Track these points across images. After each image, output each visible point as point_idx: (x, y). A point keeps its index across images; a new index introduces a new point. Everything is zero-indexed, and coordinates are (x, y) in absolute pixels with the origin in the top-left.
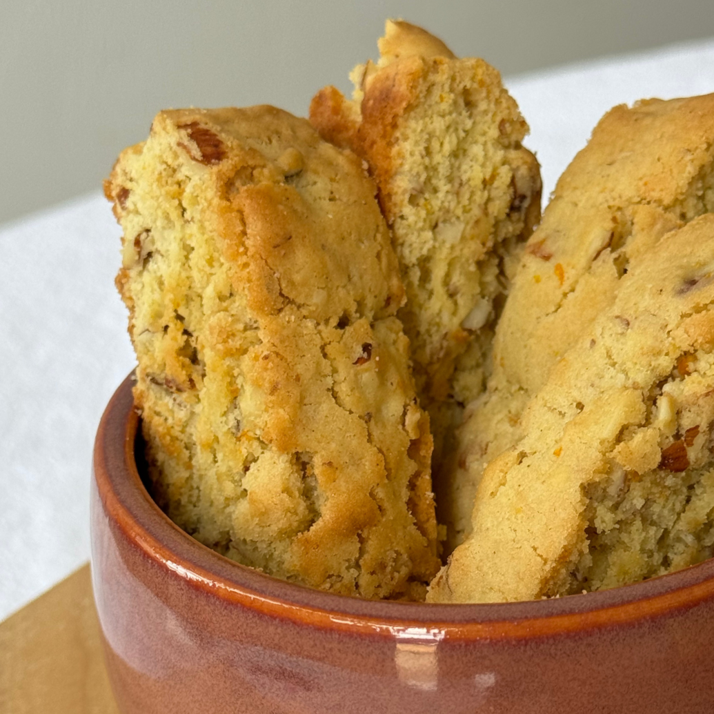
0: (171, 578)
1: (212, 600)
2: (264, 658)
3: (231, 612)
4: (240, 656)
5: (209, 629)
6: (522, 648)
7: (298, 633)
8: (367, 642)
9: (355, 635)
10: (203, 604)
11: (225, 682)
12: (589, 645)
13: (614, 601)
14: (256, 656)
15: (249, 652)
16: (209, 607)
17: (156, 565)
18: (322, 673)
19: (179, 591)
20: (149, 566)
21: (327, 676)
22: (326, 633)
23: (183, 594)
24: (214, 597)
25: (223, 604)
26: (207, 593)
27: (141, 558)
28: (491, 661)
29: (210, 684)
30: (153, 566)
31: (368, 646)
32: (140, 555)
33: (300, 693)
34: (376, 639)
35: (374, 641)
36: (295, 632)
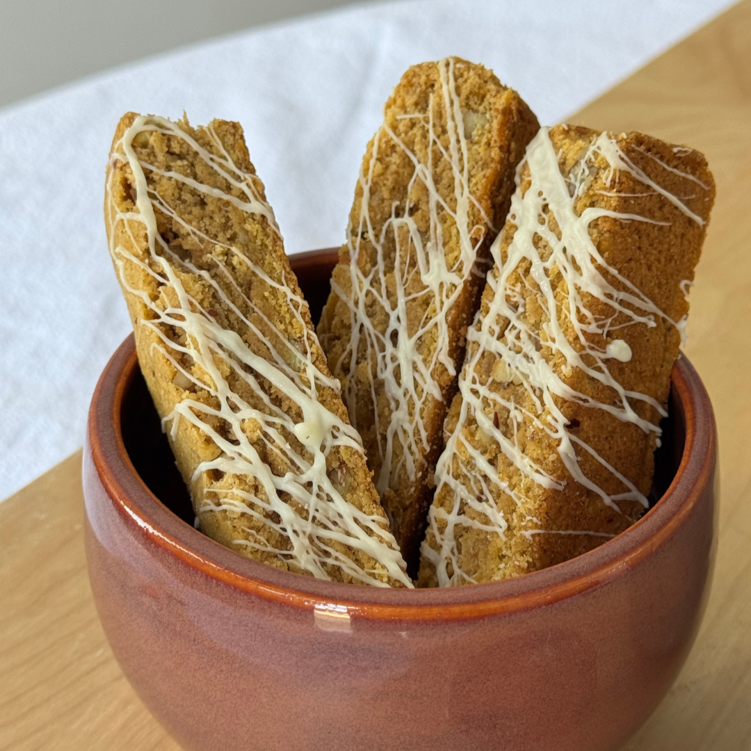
0: (240, 594)
1: (287, 609)
2: (338, 648)
3: (306, 617)
4: (314, 649)
5: (283, 631)
6: (550, 610)
7: (371, 627)
8: (431, 626)
9: (421, 622)
10: (276, 612)
11: (297, 670)
12: (594, 597)
13: (604, 560)
14: (330, 648)
15: (324, 646)
16: (283, 614)
17: (222, 585)
18: (392, 654)
19: (250, 604)
20: (214, 585)
21: (396, 655)
22: (396, 623)
23: (254, 606)
24: (288, 606)
25: (297, 612)
26: (281, 604)
27: (203, 578)
28: (527, 623)
29: (281, 673)
30: (218, 585)
31: (432, 629)
32: (201, 576)
33: (371, 672)
34: (439, 622)
35: (437, 624)
36: (368, 626)
